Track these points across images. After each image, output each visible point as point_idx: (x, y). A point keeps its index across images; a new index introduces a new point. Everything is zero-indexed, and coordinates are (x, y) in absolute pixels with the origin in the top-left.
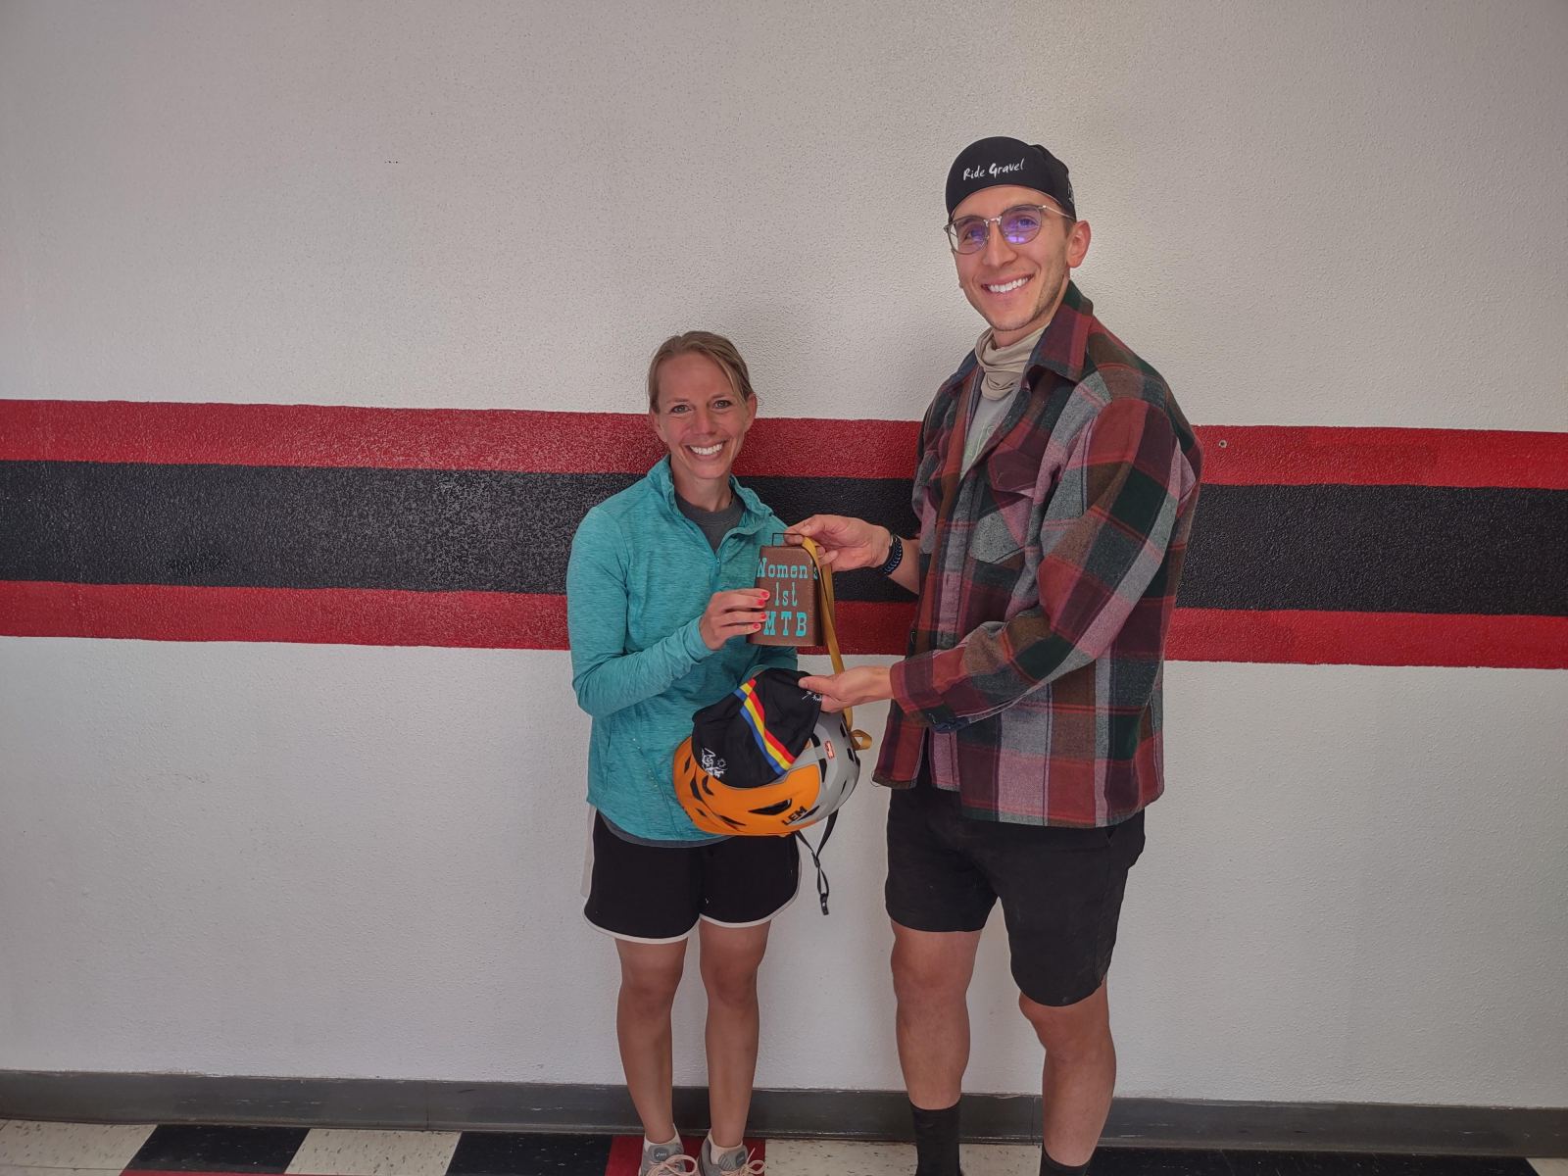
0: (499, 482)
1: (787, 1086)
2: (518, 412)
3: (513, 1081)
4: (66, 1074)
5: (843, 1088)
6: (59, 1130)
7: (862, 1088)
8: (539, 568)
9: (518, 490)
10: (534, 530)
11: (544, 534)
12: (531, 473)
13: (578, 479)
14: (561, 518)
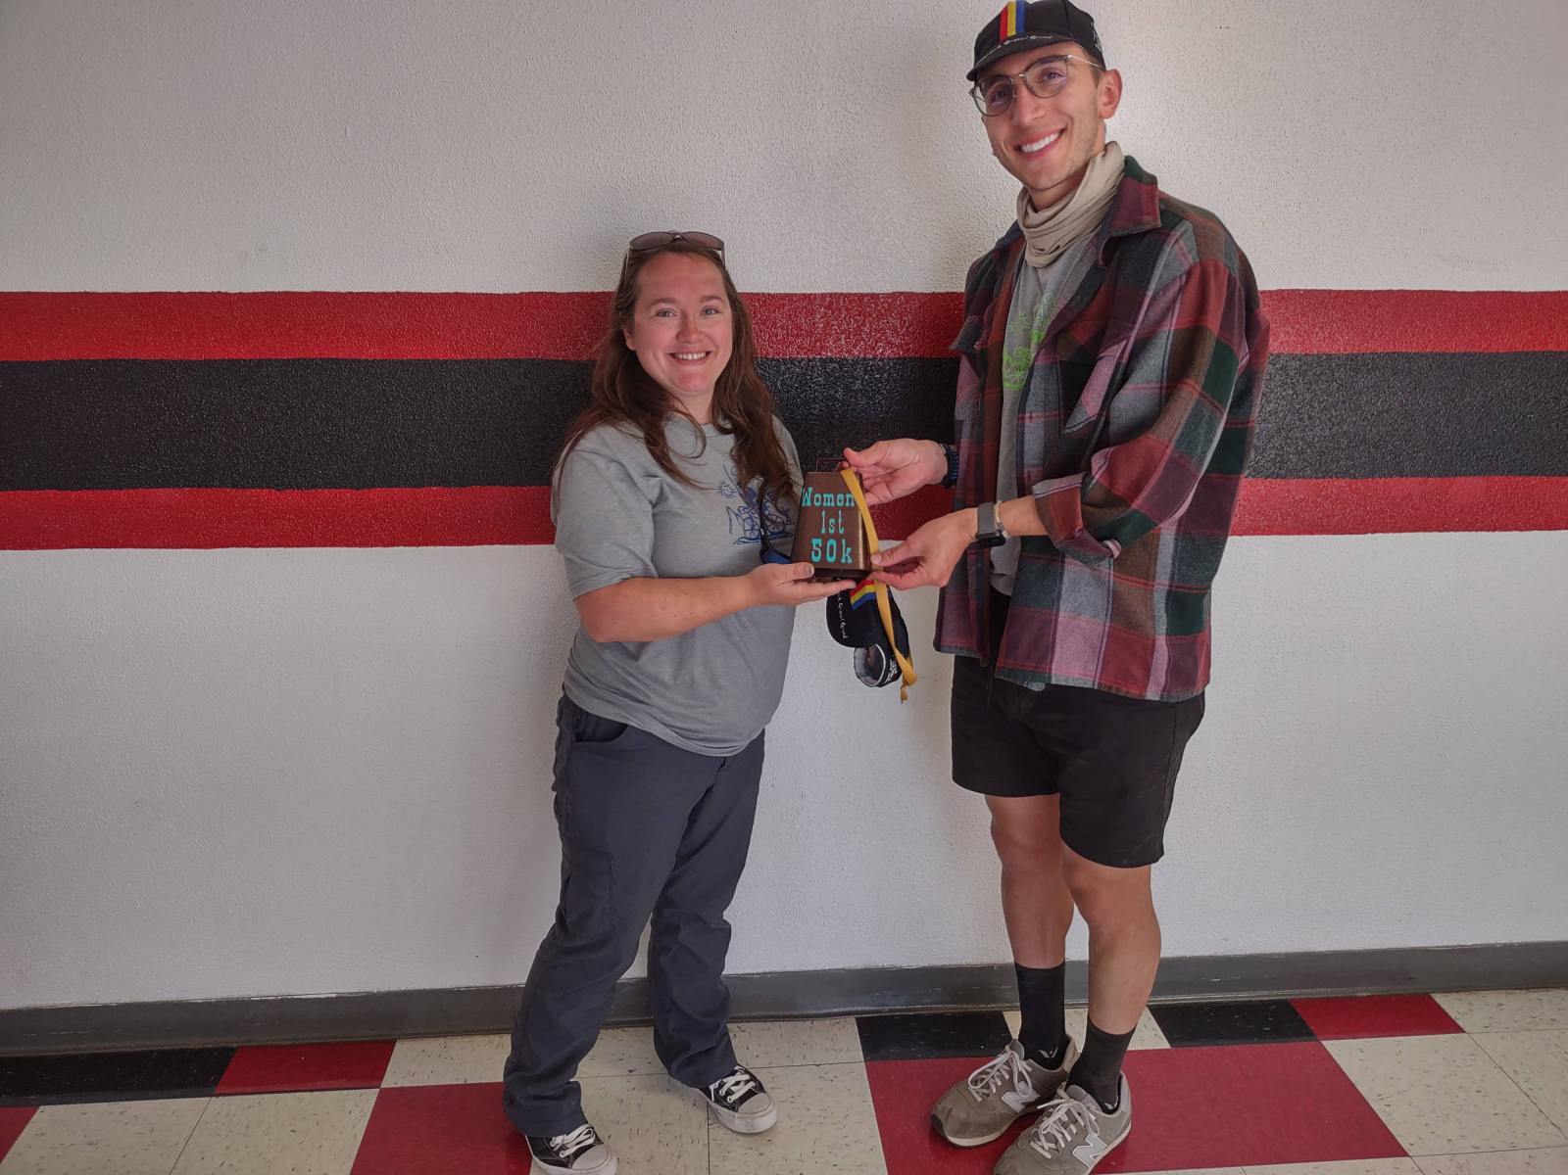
0: (1274, 365)
1: (1451, 944)
2: (1306, 291)
3: (1196, 954)
4: (765, 974)
5: (1503, 942)
6: (764, 1030)
7: (1519, 941)
8: (1300, 453)
9: (1292, 373)
10: (1301, 413)
11: (1310, 418)
12: (1306, 355)
13: (1351, 358)
14: (1330, 400)
